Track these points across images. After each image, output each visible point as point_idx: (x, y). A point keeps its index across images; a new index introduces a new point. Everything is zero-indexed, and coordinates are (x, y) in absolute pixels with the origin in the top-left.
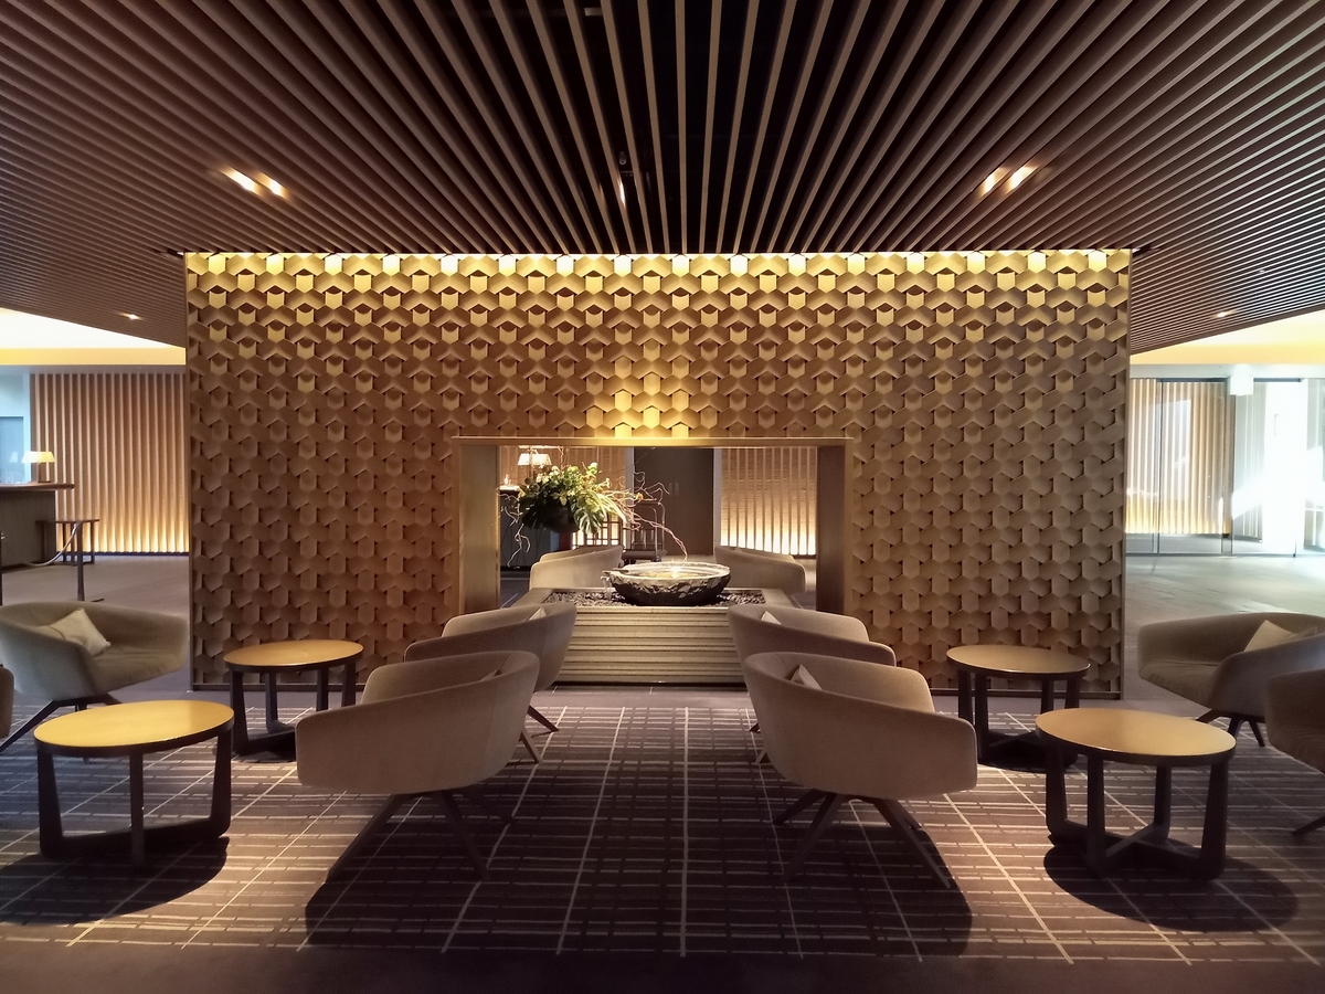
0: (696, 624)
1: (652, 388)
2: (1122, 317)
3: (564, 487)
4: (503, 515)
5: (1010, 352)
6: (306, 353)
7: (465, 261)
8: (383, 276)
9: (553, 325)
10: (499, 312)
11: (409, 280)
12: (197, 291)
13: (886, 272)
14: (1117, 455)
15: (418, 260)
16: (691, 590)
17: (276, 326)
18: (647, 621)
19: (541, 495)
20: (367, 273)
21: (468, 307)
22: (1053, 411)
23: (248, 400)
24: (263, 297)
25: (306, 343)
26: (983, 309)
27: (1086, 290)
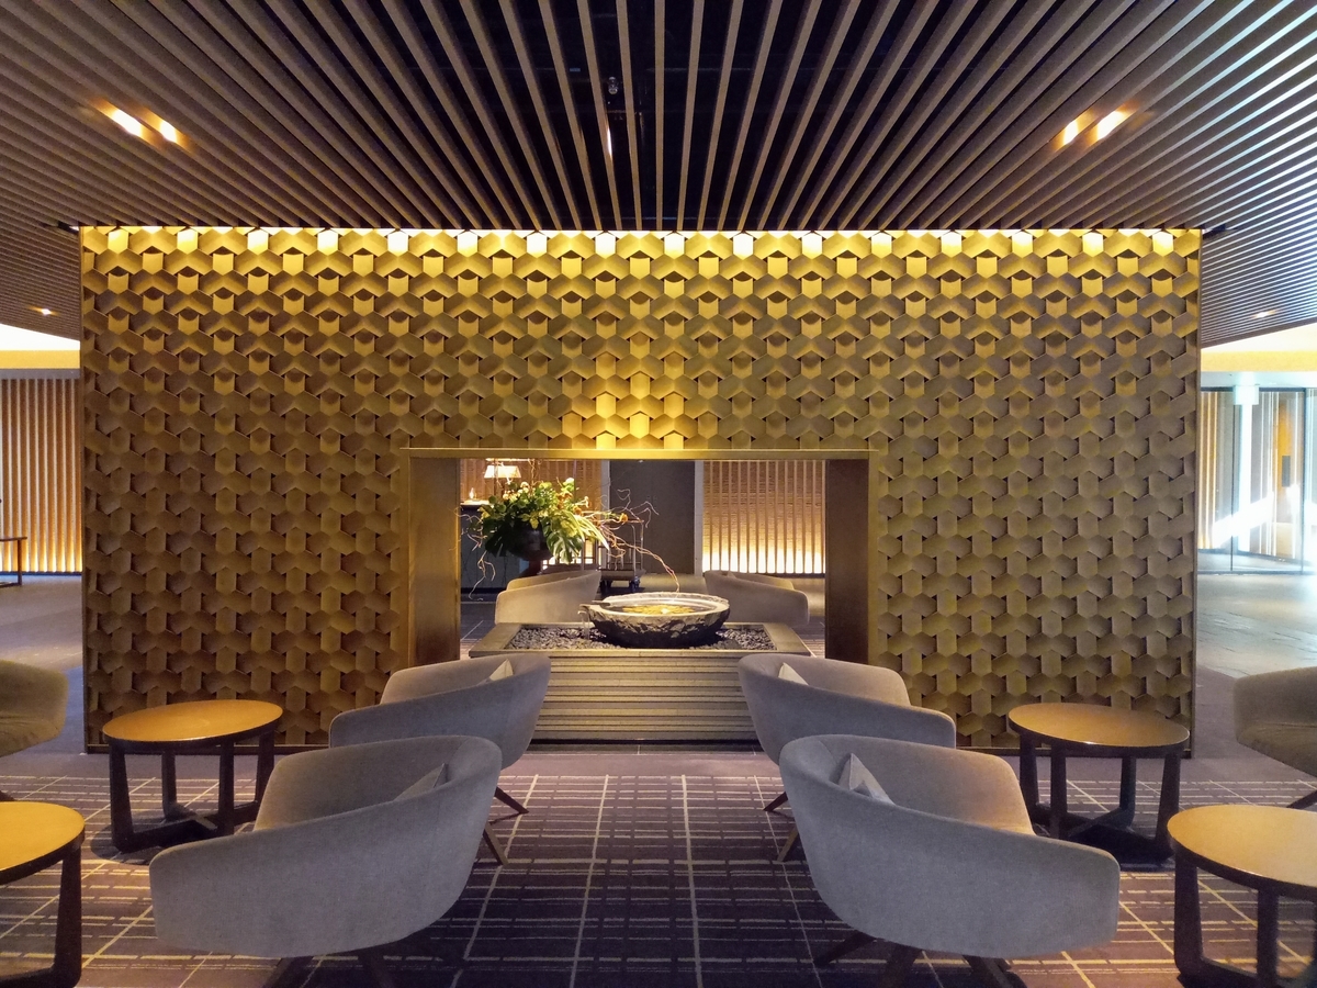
0: (692, 670)
1: (640, 391)
2: (1192, 308)
3: (535, 507)
4: (464, 539)
5: (1062, 350)
6: (225, 347)
7: (417, 238)
8: (317, 256)
9: (523, 315)
10: (458, 299)
11: (349, 260)
12: (94, 273)
13: (917, 254)
14: (1187, 471)
15: (360, 237)
16: (685, 629)
17: (188, 314)
18: (635, 667)
19: (508, 517)
20: (298, 252)
21: (420, 292)
22: (1113, 419)
23: (154, 404)
24: (173, 280)
25: (224, 335)
26: (1031, 299)
27: (1150, 277)
